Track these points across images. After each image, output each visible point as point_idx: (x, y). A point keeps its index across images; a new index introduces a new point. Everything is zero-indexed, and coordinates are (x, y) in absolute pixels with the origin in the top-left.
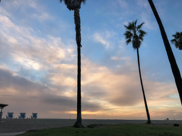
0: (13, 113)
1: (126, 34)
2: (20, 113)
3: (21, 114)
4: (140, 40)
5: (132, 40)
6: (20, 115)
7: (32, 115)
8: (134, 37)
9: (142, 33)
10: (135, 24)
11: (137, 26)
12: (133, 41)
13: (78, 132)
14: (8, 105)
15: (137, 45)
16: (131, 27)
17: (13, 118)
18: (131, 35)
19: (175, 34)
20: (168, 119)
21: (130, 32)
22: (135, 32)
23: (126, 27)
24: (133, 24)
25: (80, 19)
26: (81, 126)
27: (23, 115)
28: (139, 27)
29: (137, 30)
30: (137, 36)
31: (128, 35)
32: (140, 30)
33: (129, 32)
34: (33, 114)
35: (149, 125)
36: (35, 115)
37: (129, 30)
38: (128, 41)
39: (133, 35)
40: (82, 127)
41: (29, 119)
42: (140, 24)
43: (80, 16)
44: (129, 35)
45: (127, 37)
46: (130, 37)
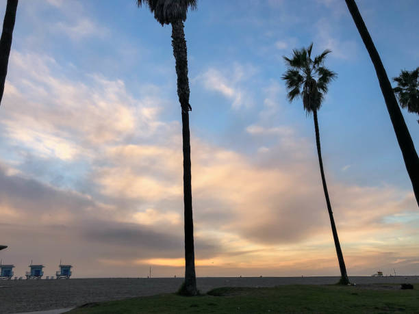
0: (11, 267)
1: (287, 78)
2: (31, 266)
3: (33, 267)
4: (321, 91)
5: (301, 90)
6: (29, 270)
7: (59, 269)
8: (306, 85)
9: (326, 75)
10: (307, 55)
11: (313, 58)
12: (305, 92)
13: (196, 306)
14: (5, 247)
15: (312, 103)
16: (300, 59)
17: (13, 278)
18: (300, 78)
19: (398, 76)
20: (380, 273)
21: (298, 72)
22: (308, 72)
23: (287, 59)
24: (305, 53)
25: (185, 46)
26: (196, 293)
27: (37, 270)
28: (318, 60)
29: (314, 67)
30: (314, 81)
31: (293, 79)
32: (320, 66)
33: (296, 73)
34: (62, 267)
35: (345, 288)
36: (66, 270)
37: (295, 69)
38: (293, 94)
39: (305, 79)
40: (199, 294)
41: (52, 279)
42: (320, 54)
43: (186, 38)
44: (296, 78)
45: (291, 85)
46: (297, 85)
